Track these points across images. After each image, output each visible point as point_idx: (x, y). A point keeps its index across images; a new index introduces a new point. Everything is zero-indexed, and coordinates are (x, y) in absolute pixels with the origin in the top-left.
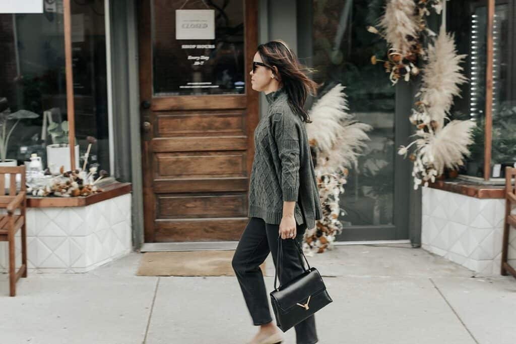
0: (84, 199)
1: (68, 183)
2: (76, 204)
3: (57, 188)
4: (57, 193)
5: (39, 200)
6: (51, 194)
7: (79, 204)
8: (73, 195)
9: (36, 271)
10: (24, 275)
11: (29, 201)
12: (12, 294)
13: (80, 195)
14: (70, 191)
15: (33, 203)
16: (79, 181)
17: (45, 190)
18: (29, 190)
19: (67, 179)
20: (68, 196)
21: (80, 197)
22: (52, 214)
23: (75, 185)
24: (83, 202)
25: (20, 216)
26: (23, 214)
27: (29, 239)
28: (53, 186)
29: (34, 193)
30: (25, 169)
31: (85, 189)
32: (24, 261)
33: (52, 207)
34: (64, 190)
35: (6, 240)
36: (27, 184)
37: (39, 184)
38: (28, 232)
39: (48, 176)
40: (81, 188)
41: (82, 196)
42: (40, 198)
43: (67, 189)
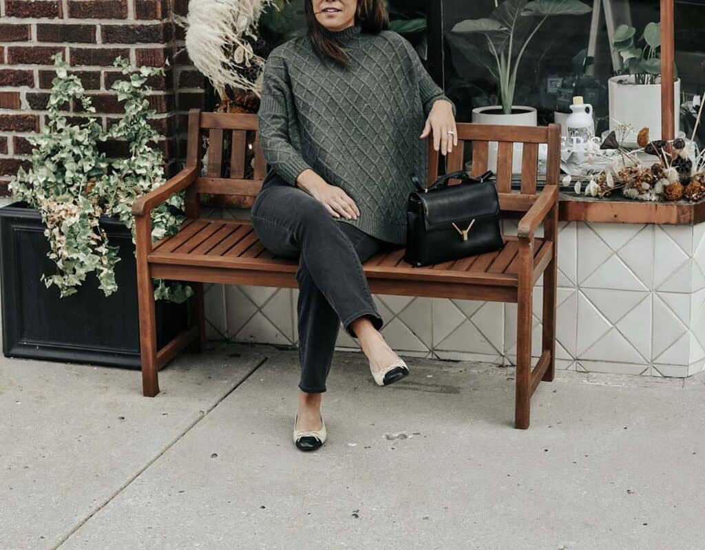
0: (690, 207)
1: (656, 170)
2: (674, 220)
3: (630, 178)
4: (628, 191)
5: (586, 205)
6: (616, 193)
7: (679, 219)
8: (665, 197)
9: (574, 366)
10: (548, 376)
11: (563, 205)
12: (521, 422)
13: (683, 198)
14: (658, 188)
15: (572, 211)
16: (683, 166)
17: (602, 182)
18: (566, 180)
19: (655, 160)
20: (654, 198)
21: (682, 202)
22: (616, 238)
23: (672, 173)
24: (690, 215)
25: (544, 240)
26: (550, 236)
27: (561, 294)
28: (621, 174)
29: (577, 187)
30: (558, 132)
31: (696, 184)
32: (548, 344)
33: (616, 222)
34: (646, 186)
35: (514, 299)
36: (563, 167)
37: (589, 166)
38: (560, 279)
39: (609, 151)
40: (685, 182)
41: (688, 200)
42: (590, 200)
43: (653, 184)
